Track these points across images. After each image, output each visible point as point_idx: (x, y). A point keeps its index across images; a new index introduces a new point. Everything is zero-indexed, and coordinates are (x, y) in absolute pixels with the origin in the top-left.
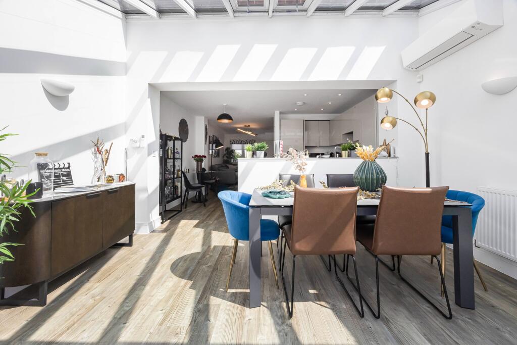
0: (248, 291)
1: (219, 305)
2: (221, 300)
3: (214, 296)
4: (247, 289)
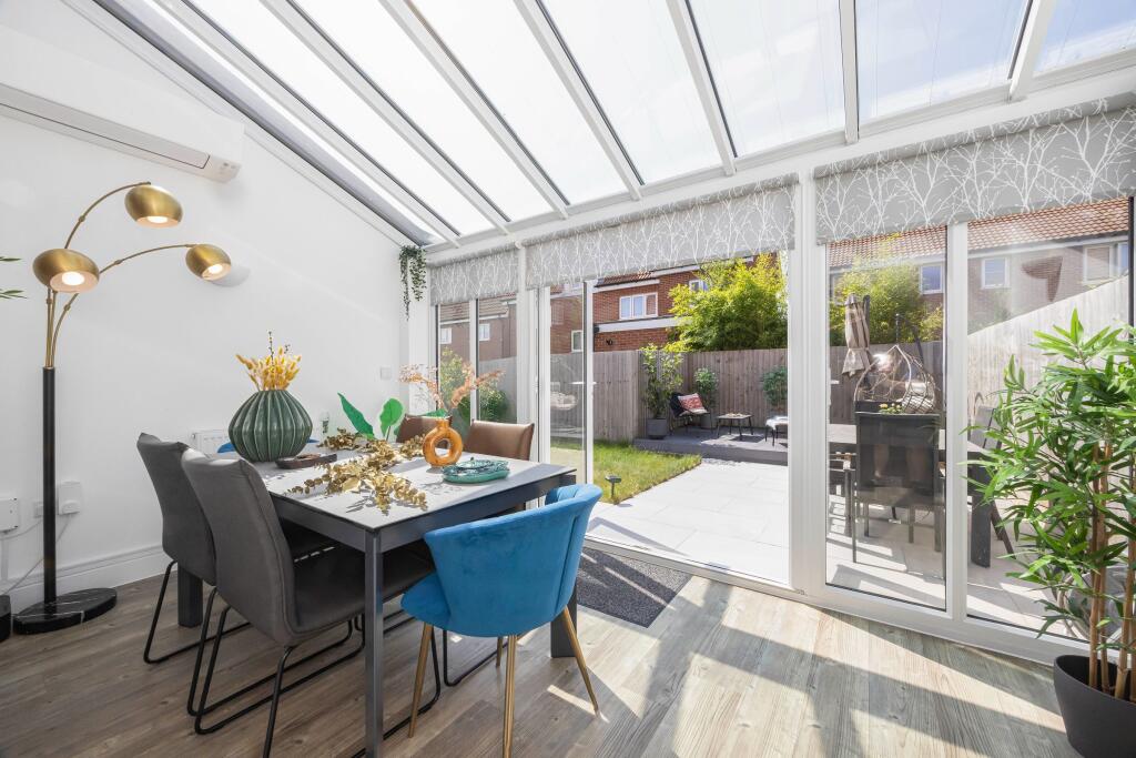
0: (552, 689)
1: (624, 685)
2: (618, 694)
3: (628, 711)
4: (552, 695)
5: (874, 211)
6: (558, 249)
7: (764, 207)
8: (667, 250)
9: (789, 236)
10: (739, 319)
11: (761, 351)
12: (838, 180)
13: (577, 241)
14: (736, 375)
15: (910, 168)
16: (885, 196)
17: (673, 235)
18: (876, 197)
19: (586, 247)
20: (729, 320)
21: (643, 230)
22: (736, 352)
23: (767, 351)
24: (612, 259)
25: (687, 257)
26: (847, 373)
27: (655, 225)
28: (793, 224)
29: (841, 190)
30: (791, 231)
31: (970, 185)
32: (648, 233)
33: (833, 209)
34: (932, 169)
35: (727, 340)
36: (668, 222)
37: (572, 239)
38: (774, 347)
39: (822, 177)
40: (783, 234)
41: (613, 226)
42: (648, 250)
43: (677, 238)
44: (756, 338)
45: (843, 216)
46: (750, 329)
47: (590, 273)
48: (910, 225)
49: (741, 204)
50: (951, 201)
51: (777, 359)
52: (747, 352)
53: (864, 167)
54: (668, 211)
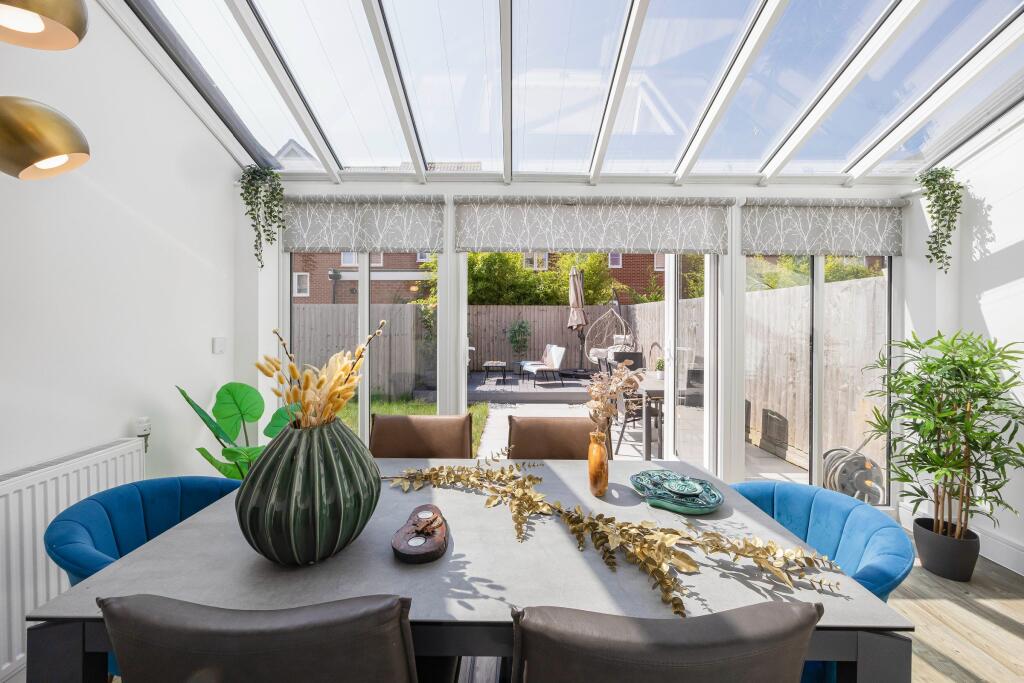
5: (778, 237)
6: (502, 214)
7: (705, 217)
8: (624, 238)
9: (724, 244)
10: (487, 280)
11: (504, 306)
12: (757, 210)
13: (526, 211)
14: (483, 328)
15: (799, 213)
16: (784, 229)
17: (629, 225)
18: (779, 228)
19: (536, 219)
20: (481, 279)
21: (600, 214)
22: (484, 306)
23: (508, 307)
24: (566, 236)
25: (643, 247)
26: (571, 327)
27: (613, 213)
28: (726, 235)
29: (759, 219)
30: (725, 240)
31: (828, 232)
32: (605, 219)
33: (754, 230)
34: (810, 216)
35: (477, 296)
36: (627, 213)
37: (519, 207)
38: (514, 304)
39: (748, 206)
40: (720, 241)
41: (568, 203)
42: (604, 234)
43: (633, 228)
44: (500, 296)
45: (760, 237)
46: (496, 288)
47: (542, 246)
48: (799, 251)
49: (689, 211)
50: (820, 240)
51: (517, 314)
52: (493, 308)
53: (773, 206)
54: (628, 203)
